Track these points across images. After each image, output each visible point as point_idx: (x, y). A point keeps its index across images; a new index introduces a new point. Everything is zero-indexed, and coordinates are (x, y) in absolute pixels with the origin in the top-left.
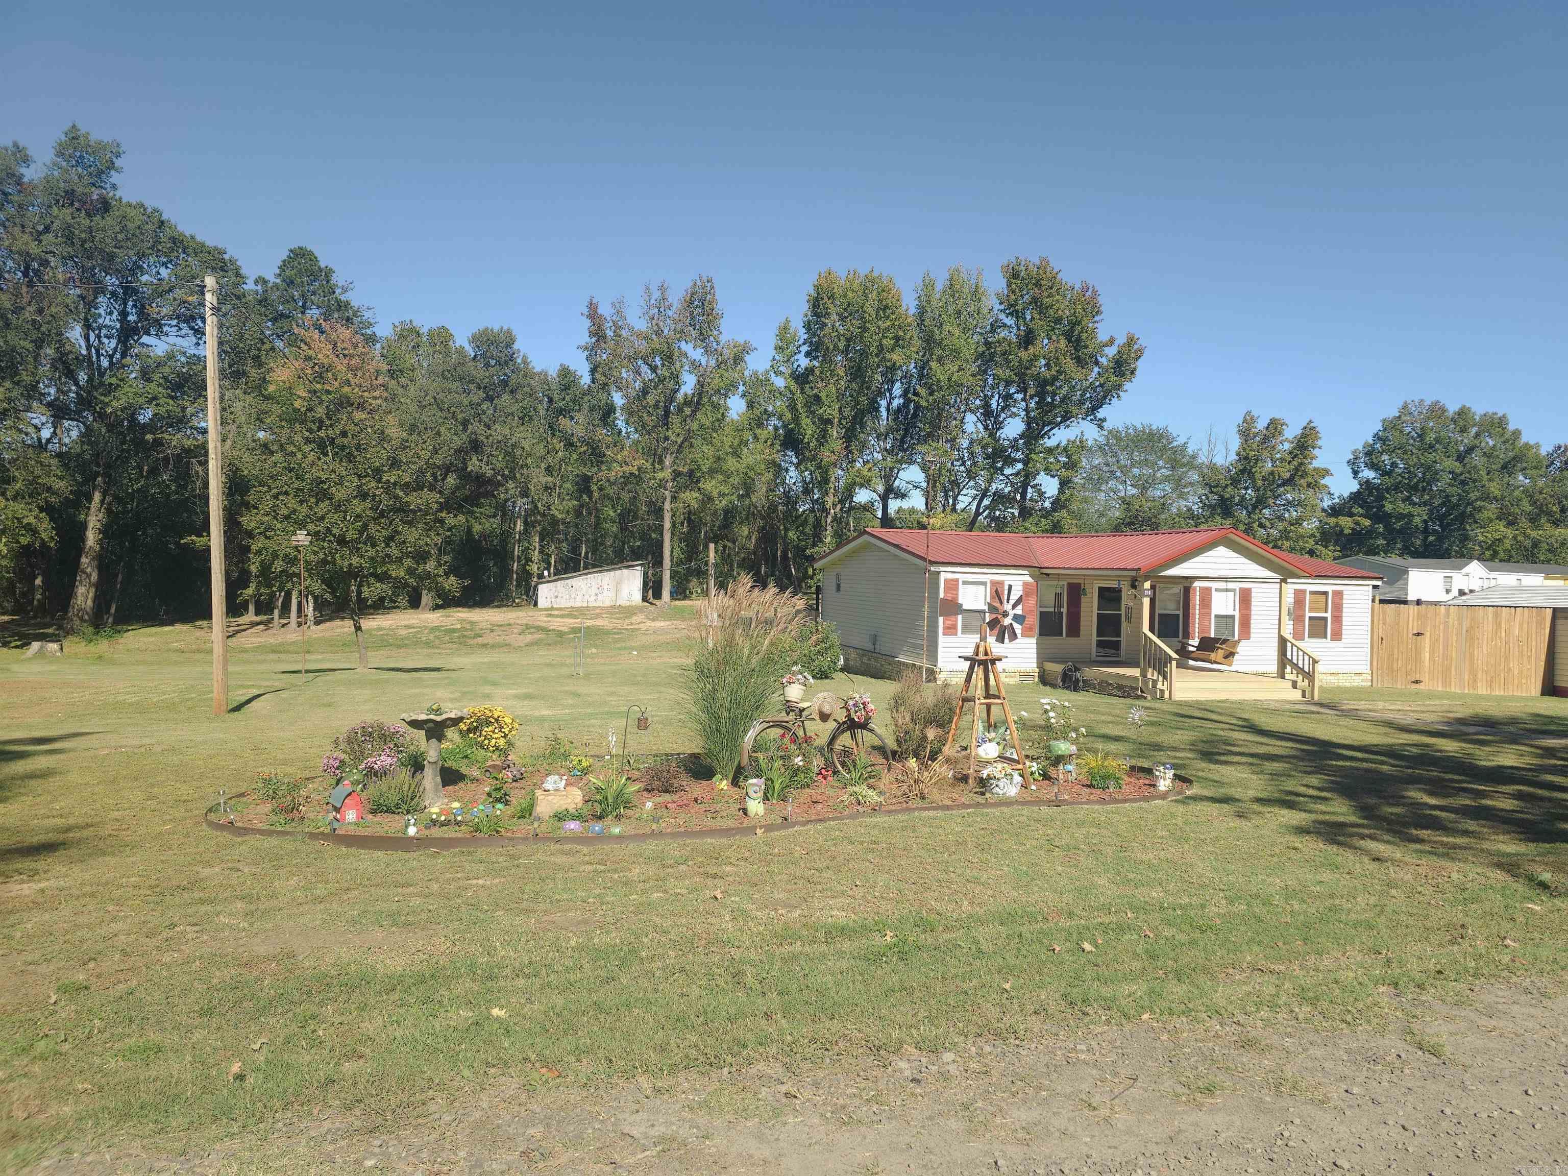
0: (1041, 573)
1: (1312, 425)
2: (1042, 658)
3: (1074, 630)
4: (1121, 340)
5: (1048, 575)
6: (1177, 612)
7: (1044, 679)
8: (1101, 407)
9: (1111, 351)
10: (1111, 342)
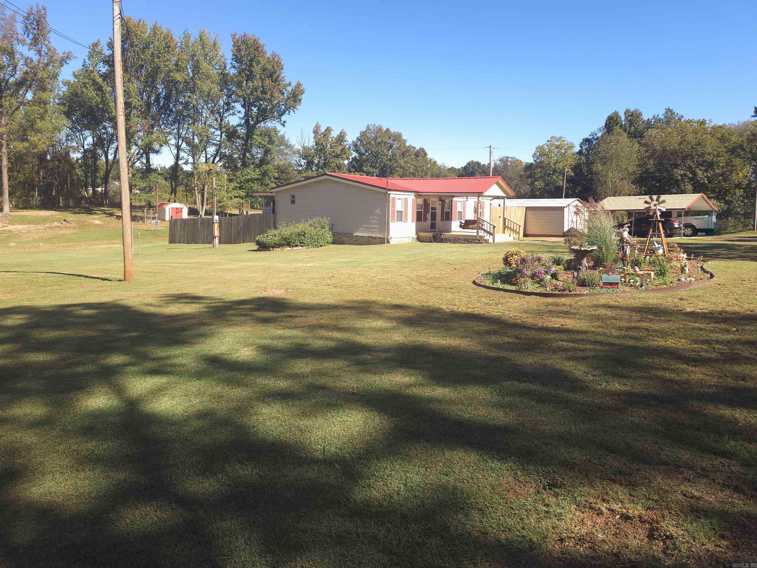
0: (418, 194)
1: (344, 131)
2: (418, 231)
3: (425, 219)
4: (294, 84)
5: (420, 195)
6: (449, 210)
7: (419, 239)
8: (283, 115)
9: (289, 89)
10: (289, 84)
